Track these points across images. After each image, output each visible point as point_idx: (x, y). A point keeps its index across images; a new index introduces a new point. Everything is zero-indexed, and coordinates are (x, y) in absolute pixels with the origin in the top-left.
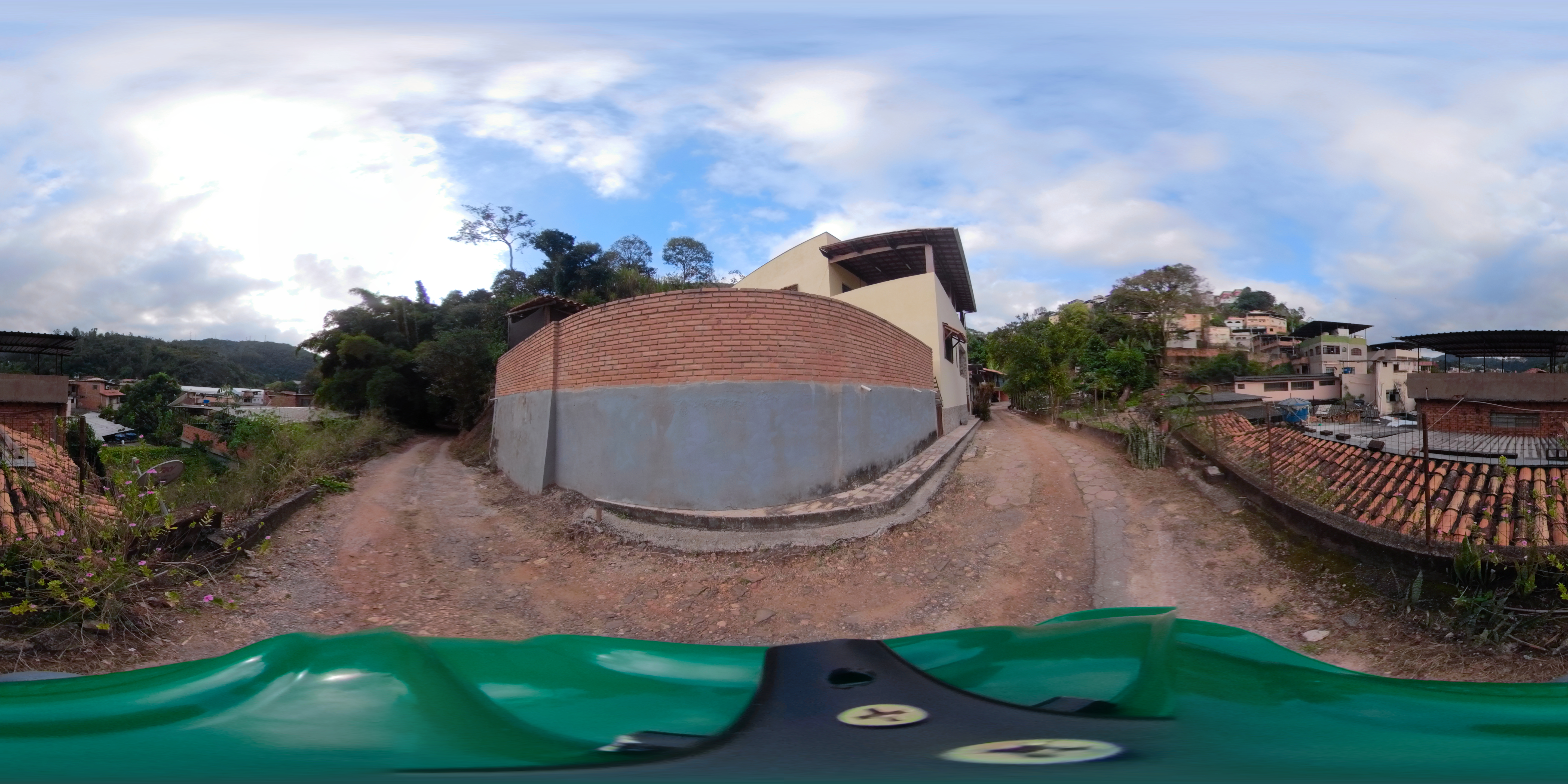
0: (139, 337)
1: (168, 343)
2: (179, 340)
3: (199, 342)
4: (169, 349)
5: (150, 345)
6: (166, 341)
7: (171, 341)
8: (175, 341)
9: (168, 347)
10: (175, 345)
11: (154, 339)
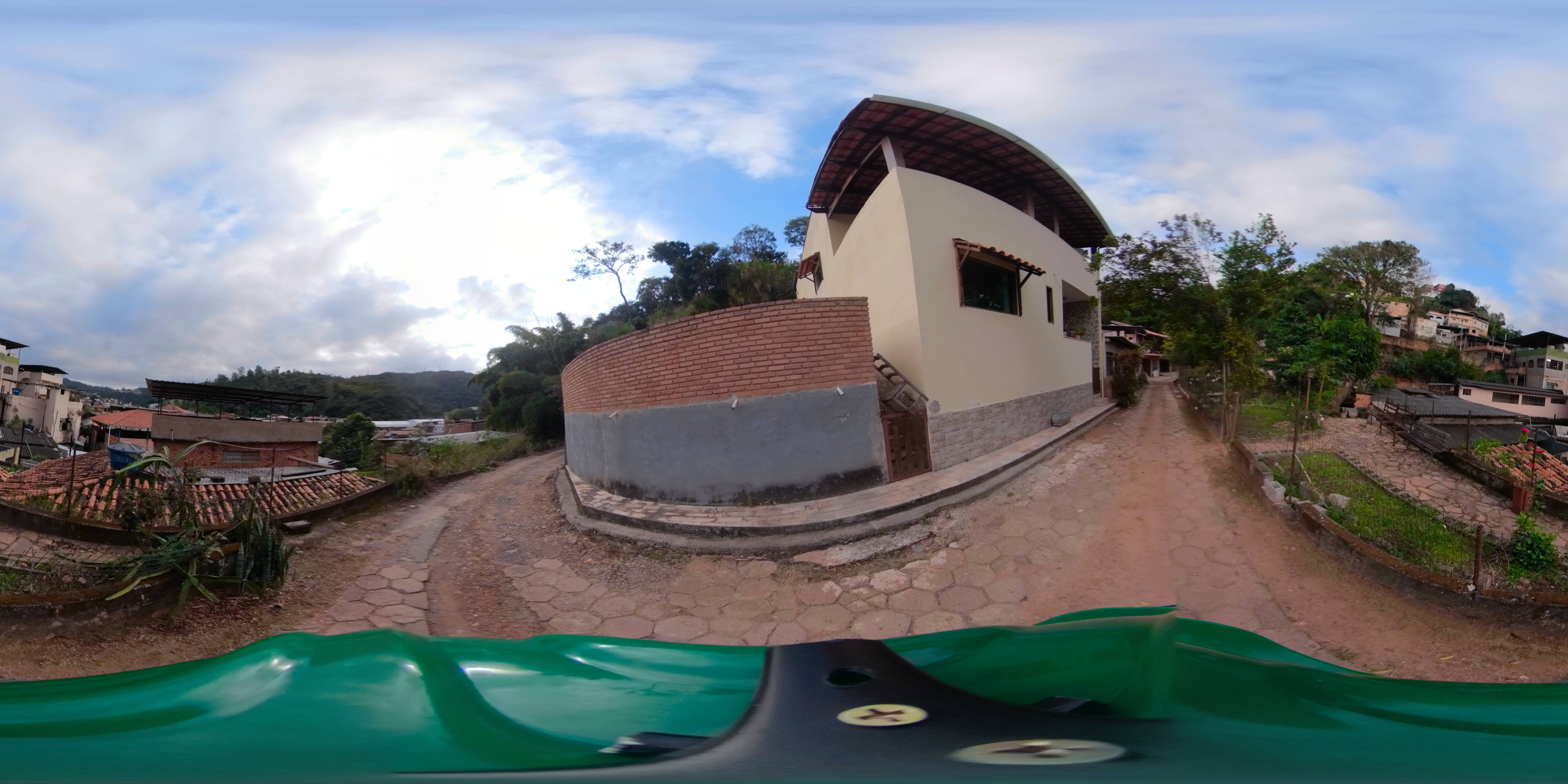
0: (319, 374)
1: (347, 379)
2: (357, 376)
3: (376, 376)
4: (349, 386)
5: (331, 382)
6: (345, 377)
7: (349, 377)
8: (353, 378)
9: (348, 384)
10: (354, 381)
11: (333, 376)
